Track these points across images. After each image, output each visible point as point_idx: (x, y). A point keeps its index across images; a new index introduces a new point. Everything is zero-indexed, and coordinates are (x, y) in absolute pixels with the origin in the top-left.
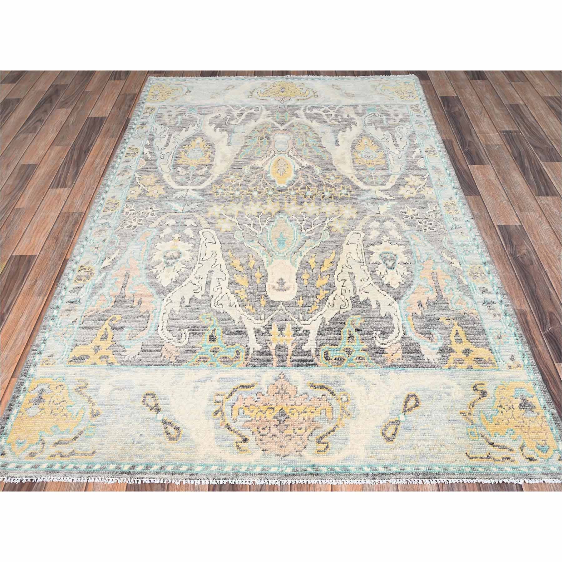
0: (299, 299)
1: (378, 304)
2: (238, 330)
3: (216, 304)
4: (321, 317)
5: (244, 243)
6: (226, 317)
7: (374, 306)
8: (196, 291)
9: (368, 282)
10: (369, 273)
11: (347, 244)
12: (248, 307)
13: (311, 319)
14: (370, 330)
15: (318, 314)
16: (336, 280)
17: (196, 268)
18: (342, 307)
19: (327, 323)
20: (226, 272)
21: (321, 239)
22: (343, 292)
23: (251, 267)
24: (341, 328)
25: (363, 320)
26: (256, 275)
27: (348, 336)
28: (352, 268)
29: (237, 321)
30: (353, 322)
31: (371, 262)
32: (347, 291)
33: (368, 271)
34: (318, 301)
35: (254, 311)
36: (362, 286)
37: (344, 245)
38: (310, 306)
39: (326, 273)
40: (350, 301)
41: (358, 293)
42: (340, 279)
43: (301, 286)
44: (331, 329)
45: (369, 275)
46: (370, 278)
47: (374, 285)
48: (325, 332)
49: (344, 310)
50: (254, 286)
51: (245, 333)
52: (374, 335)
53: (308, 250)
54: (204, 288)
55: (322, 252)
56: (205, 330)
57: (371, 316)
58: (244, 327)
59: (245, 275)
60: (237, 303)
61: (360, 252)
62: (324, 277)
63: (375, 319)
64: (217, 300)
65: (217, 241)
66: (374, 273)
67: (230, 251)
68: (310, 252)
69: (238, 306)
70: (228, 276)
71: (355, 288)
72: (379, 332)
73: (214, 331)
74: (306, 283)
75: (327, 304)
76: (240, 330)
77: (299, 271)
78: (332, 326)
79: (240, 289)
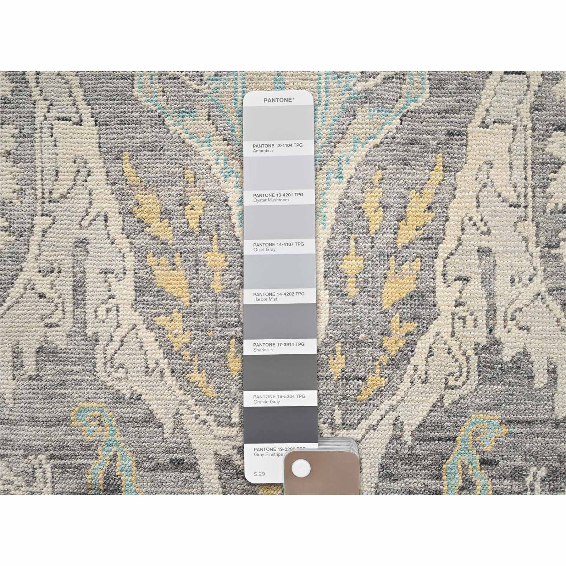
0: (334, 351)
1: (553, 372)
2: (174, 456)
3: (109, 364)
4: (392, 415)
5: (168, 122)
6: (139, 413)
7: (541, 380)
8: (47, 321)
9: (534, 288)
10: (537, 251)
11: (484, 125)
12: (195, 376)
13: (365, 424)
14: (519, 462)
15: (384, 407)
16: (439, 278)
17: (37, 230)
18: (452, 382)
19: (407, 438)
20: (123, 243)
21: (402, 103)
22: (458, 324)
23: (193, 224)
24: (444, 458)
25: (504, 430)
26: (209, 257)
27: (461, 483)
28: (489, 232)
29: (169, 426)
30: (476, 434)
31: (550, 206)
32: (470, 320)
33: (537, 244)
34: (384, 359)
35: (211, 392)
36: (513, 301)
37: (473, 128)
38: (363, 379)
39: (412, 252)
40: (474, 360)
41: (499, 333)
42: (450, 278)
43: (339, 303)
44: (417, 458)
45: (537, 262)
46: (540, 273)
47: (549, 298)
48: (400, 468)
49: (454, 395)
50: (207, 303)
51: (193, 466)
52: (529, 479)
53: (362, 151)
54: (69, 308)
55: (405, 162)
56: (90, 457)
57: (528, 417)
58: (188, 448)
59: (178, 260)
60: (164, 363)
61: (519, 163)
62: (406, 266)
63: (538, 429)
64: (110, 352)
65: (86, 111)
66: (553, 251)
67: (126, 155)
68: (367, 161)
69: (167, 373)
70: (130, 261)
71: (492, 311)
72: (543, 472)
73: (114, 459)
74: (352, 290)
75: (410, 369)
76: (179, 456)
77: (334, 243)
78: (419, 450)
79: (168, 313)
